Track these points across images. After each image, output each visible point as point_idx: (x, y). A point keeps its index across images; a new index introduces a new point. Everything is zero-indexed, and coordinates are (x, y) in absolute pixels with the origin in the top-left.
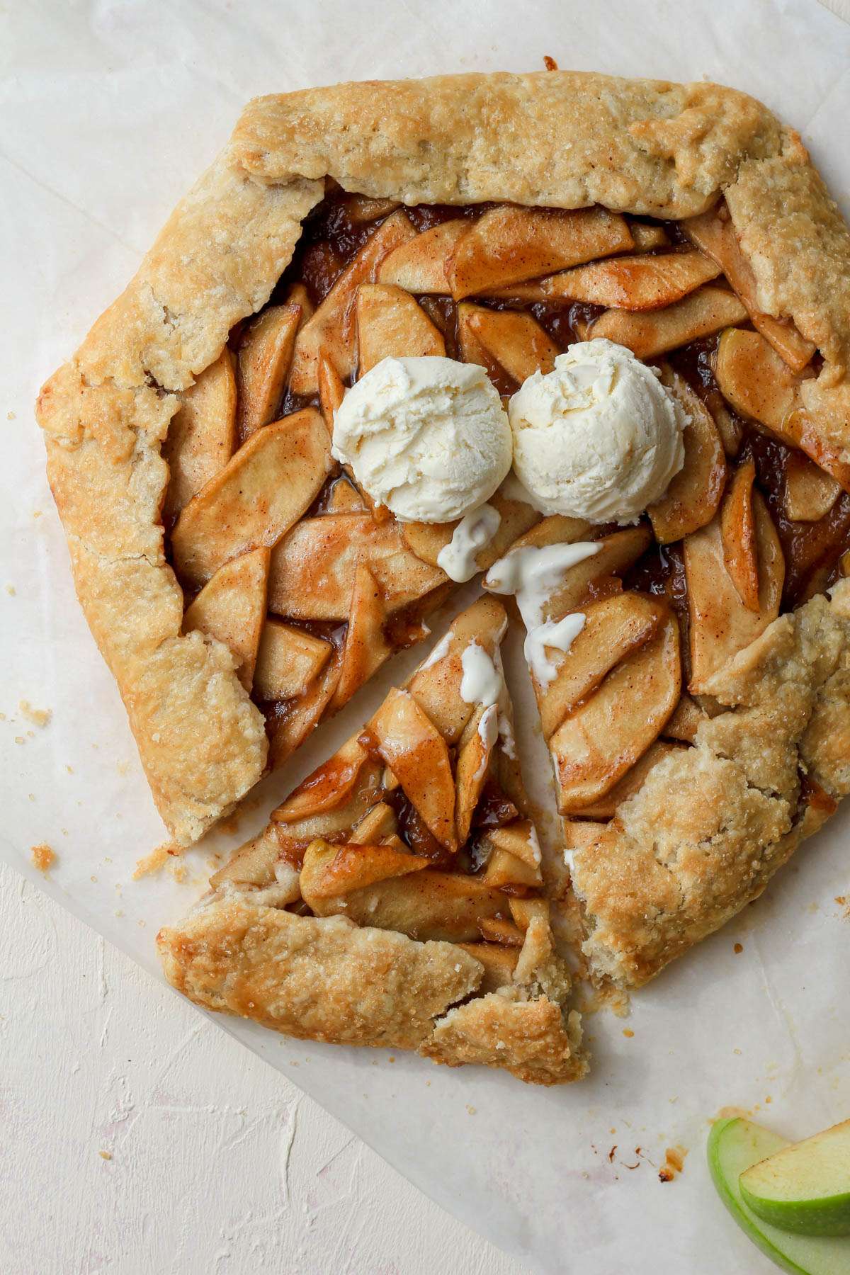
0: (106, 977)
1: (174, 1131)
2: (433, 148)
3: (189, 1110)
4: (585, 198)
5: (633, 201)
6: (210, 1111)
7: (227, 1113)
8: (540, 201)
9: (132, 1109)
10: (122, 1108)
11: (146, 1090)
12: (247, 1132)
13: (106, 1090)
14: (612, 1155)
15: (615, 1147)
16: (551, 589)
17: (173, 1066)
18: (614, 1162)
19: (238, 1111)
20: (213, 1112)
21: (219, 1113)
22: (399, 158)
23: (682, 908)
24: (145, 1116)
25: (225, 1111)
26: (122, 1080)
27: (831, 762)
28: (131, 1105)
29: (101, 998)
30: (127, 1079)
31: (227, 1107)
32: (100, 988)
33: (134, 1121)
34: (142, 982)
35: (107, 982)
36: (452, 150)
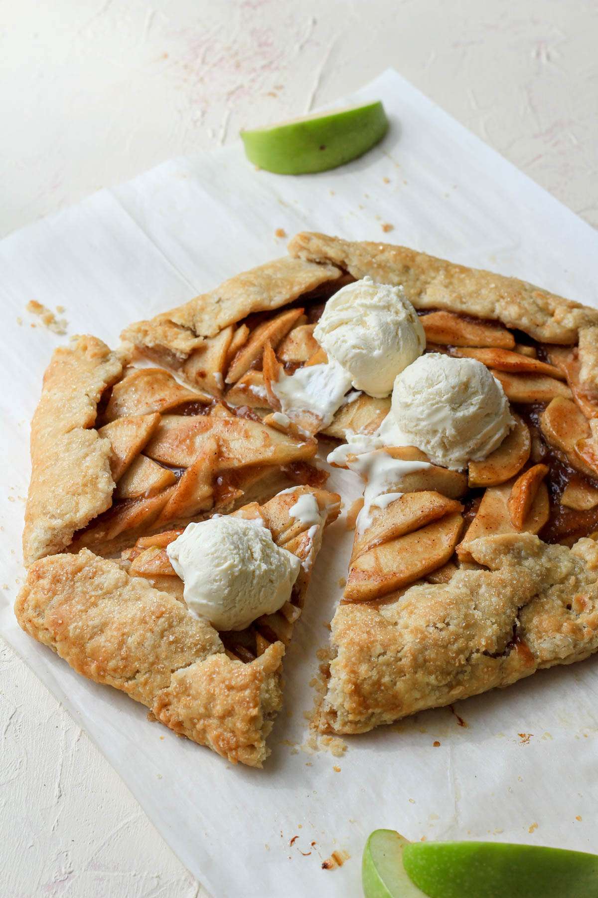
0: (62, 786)
1: (102, 889)
2: (412, 271)
3: (116, 874)
4: (493, 311)
5: (520, 317)
6: (133, 874)
7: (146, 876)
8: (464, 307)
9: (70, 873)
10: (63, 871)
11: (84, 860)
12: (161, 890)
13: (53, 860)
14: (293, 840)
15: (296, 837)
16: (390, 484)
17: (106, 845)
18: (293, 847)
19: (156, 875)
20: (135, 875)
21: (139, 876)
22: (389, 267)
23: (400, 655)
24: (81, 877)
25: (144, 875)
26: (65, 854)
27: (539, 632)
28: (71, 869)
29: (56, 800)
30: (69, 854)
31: (146, 873)
32: (56, 792)
33: (72, 881)
34: (89, 790)
35: (62, 789)
36: (423, 277)
